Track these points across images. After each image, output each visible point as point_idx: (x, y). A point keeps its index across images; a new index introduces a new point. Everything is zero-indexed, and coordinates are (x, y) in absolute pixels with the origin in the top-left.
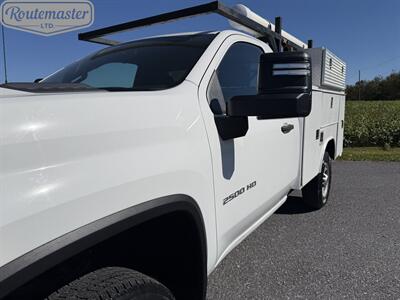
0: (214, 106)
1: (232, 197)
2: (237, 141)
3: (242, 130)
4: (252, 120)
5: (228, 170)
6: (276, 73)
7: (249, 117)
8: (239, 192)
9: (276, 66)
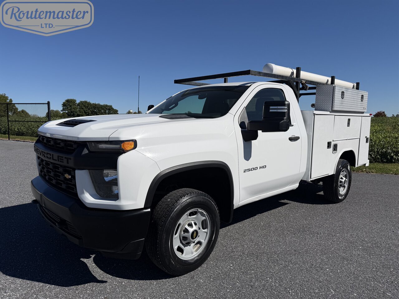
0: (242, 125)
1: (249, 170)
2: (253, 142)
3: (255, 137)
4: (260, 132)
5: (248, 155)
6: (271, 111)
7: (258, 131)
8: (254, 169)
9: (271, 107)
